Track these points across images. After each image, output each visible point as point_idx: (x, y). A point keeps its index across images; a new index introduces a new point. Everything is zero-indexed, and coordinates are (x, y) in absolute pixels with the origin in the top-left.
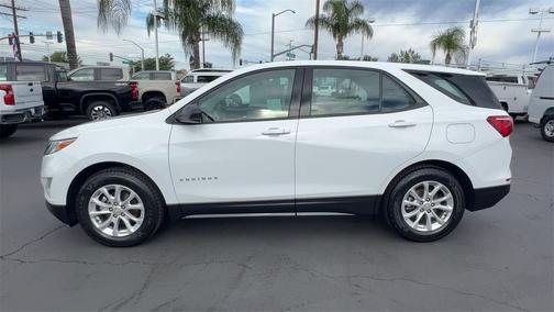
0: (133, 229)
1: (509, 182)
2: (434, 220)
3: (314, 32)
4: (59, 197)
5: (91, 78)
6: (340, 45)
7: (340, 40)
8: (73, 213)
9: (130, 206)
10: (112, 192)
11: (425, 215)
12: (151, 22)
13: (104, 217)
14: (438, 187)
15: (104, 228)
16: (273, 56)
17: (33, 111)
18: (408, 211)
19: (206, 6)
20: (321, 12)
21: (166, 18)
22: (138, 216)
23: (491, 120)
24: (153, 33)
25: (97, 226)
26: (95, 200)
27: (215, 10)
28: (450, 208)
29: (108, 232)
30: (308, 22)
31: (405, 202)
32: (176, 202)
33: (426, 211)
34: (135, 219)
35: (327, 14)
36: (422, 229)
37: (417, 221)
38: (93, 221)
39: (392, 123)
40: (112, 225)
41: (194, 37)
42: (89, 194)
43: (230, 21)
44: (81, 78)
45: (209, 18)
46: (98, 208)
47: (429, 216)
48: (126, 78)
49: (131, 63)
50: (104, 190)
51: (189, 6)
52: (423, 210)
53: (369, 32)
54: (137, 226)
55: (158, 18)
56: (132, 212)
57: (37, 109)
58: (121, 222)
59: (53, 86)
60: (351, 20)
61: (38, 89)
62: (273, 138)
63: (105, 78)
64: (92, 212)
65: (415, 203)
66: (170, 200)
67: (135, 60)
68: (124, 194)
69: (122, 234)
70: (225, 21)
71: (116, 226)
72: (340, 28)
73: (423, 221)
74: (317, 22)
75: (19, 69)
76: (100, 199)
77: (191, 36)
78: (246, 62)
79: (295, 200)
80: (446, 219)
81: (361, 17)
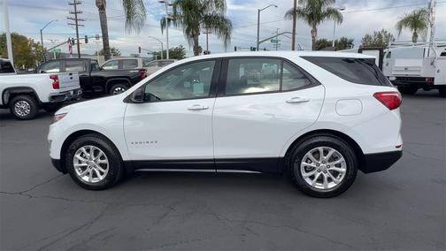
0: (101, 178)
1: (400, 149)
2: (330, 180)
3: (292, 21)
4: (56, 154)
5: (116, 67)
6: (314, 31)
7: (314, 27)
8: (64, 164)
9: (100, 161)
10: (88, 151)
11: (322, 175)
12: (164, 23)
13: (84, 168)
14: (332, 151)
15: (83, 176)
16: (259, 43)
17: (72, 93)
18: (307, 171)
19: (204, 8)
20: (297, 5)
21: (174, 20)
22: (105, 168)
23: (378, 96)
24: (165, 31)
25: (79, 174)
26: (78, 156)
27: (212, 10)
28: (343, 170)
29: (86, 179)
30: (287, 14)
31: (304, 163)
32: (129, 159)
33: (323, 172)
34: (102, 170)
35: (302, 6)
36: (319, 186)
37: (315, 180)
38: (77, 170)
39: (289, 99)
40: (88, 174)
41: (195, 33)
42: (74, 153)
43: (223, 18)
44: (111, 68)
45: (206, 17)
46: (80, 162)
47: (326, 176)
48: (140, 66)
49: (154, 53)
50: (83, 149)
51: (190, 9)
52: (319, 171)
53: (339, 18)
54: (105, 176)
55: (169, 20)
56: (101, 165)
57: (75, 91)
58: (94, 172)
59: (88, 74)
60: (324, 9)
61: (76, 77)
62: (195, 112)
63: (124, 67)
64: (76, 164)
65: (312, 165)
66: (125, 157)
67: (157, 51)
68: (96, 153)
69: (95, 181)
70: (218, 18)
71: (91, 174)
72: (314, 16)
73: (321, 180)
74: (294, 13)
75: (68, 63)
76: (81, 156)
77: (192, 31)
78: (240, 48)
79: (214, 160)
80: (340, 179)
81: (333, 6)
